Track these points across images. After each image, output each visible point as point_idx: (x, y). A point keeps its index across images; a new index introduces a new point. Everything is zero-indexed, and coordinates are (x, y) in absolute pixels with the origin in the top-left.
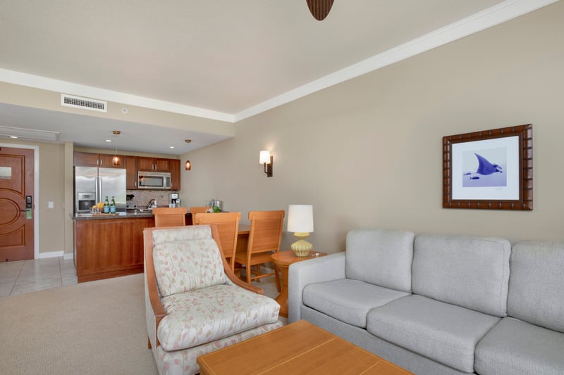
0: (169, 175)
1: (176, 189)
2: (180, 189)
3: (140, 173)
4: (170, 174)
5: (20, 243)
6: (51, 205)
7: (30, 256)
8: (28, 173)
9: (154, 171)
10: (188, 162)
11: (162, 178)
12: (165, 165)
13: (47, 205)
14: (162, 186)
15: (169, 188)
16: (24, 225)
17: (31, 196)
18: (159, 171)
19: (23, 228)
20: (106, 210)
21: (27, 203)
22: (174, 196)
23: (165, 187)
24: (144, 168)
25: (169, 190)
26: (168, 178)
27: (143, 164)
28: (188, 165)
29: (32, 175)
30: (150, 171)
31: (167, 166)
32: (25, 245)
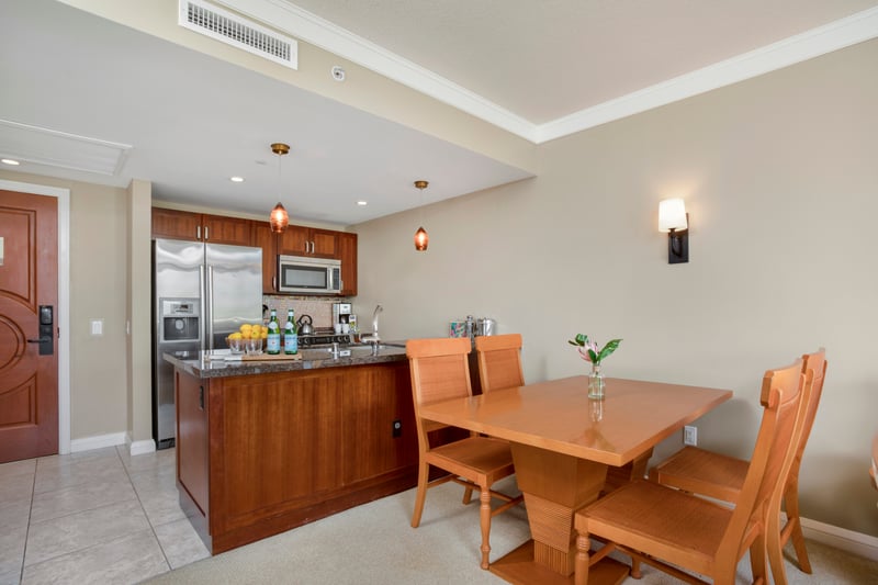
0: (337, 263)
1: (349, 294)
2: (356, 294)
3: (285, 260)
4: (339, 262)
5: (26, 416)
6: (97, 327)
7: (50, 447)
8: (43, 252)
9: (309, 255)
10: (421, 230)
11: (325, 270)
12: (329, 244)
13: (89, 328)
14: (325, 287)
15: (338, 292)
16: (35, 375)
17: (50, 308)
18: (318, 255)
19: (32, 383)
20: (274, 345)
21: (42, 323)
22: (344, 309)
23: (330, 290)
24: (291, 248)
25: (337, 295)
26: (336, 271)
27: (289, 241)
28: (421, 238)
29: (54, 258)
30: (301, 254)
31: (332, 247)
32: (36, 423)
